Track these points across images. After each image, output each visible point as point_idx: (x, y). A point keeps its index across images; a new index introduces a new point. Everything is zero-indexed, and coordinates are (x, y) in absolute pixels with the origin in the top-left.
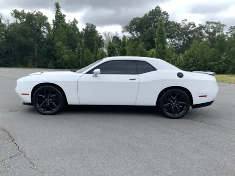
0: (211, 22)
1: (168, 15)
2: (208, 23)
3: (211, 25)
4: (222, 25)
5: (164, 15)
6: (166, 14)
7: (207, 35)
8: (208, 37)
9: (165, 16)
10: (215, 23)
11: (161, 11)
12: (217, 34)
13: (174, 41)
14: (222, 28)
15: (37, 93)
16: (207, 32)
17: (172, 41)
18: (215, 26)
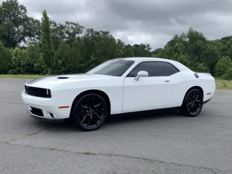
0: (70, 23)
1: (26, 10)
2: (67, 23)
3: (70, 26)
4: (81, 27)
5: (22, 9)
6: (23, 8)
7: (67, 35)
8: (68, 37)
9: (23, 11)
10: (74, 24)
11: (18, 4)
12: (77, 36)
13: (34, 40)
14: (81, 29)
15: (79, 104)
16: (67, 32)
17: (31, 40)
18: (74, 27)
